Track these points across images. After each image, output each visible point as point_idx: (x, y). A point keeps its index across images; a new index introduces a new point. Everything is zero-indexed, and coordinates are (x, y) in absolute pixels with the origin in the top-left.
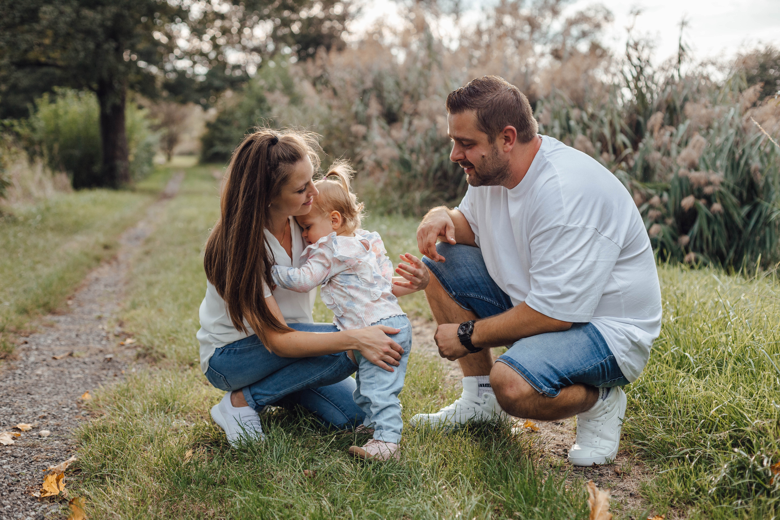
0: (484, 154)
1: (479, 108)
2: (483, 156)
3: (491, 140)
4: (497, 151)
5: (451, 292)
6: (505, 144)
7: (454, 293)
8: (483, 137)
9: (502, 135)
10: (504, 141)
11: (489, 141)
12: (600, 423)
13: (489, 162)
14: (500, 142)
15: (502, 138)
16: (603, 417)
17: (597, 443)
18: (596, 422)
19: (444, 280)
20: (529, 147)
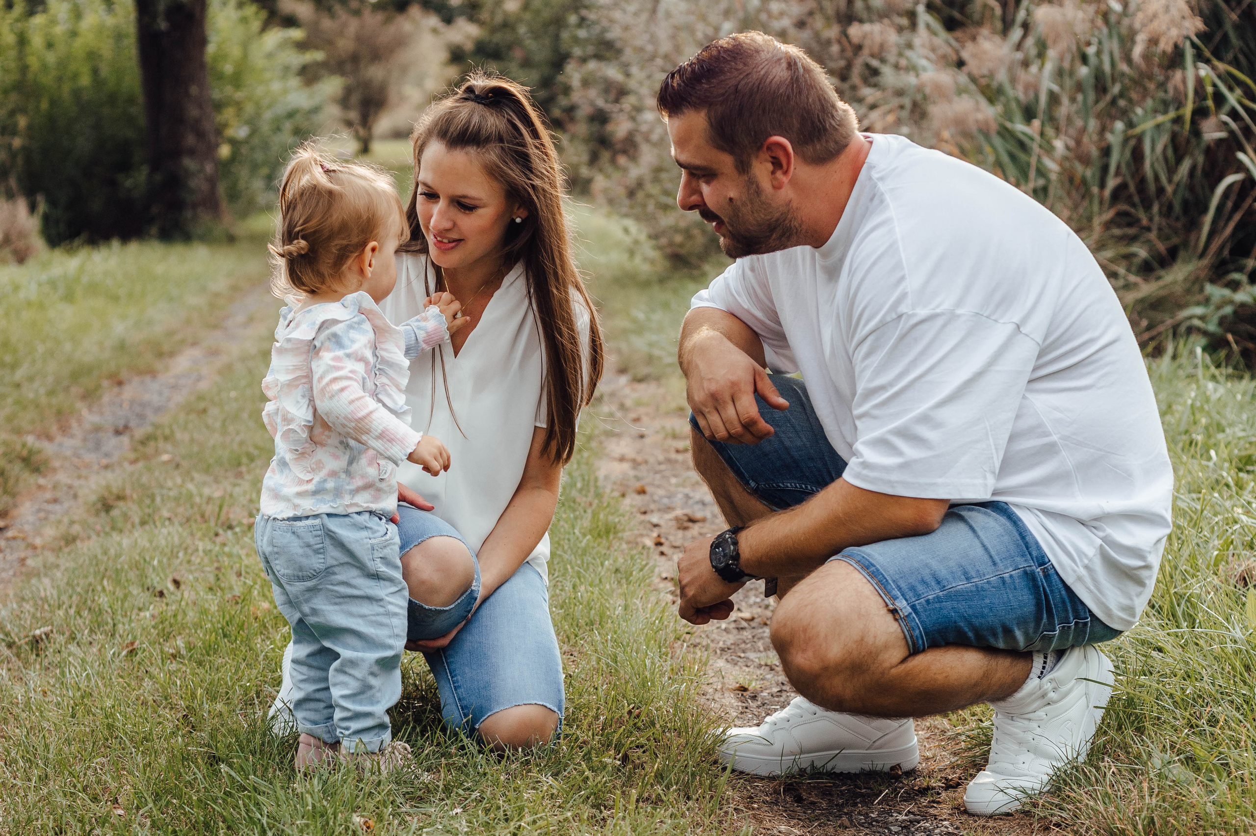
0: (732, 194)
1: (711, 104)
2: (731, 199)
3: (743, 167)
4: (758, 187)
5: (747, 483)
6: (773, 173)
7: (753, 484)
8: (725, 161)
9: (765, 155)
10: (770, 167)
11: (737, 167)
12: (1034, 725)
13: (744, 210)
14: (761, 170)
15: (766, 160)
16: (1041, 713)
17: (1026, 766)
18: (1026, 722)
19: (730, 457)
20: (838, 169)
